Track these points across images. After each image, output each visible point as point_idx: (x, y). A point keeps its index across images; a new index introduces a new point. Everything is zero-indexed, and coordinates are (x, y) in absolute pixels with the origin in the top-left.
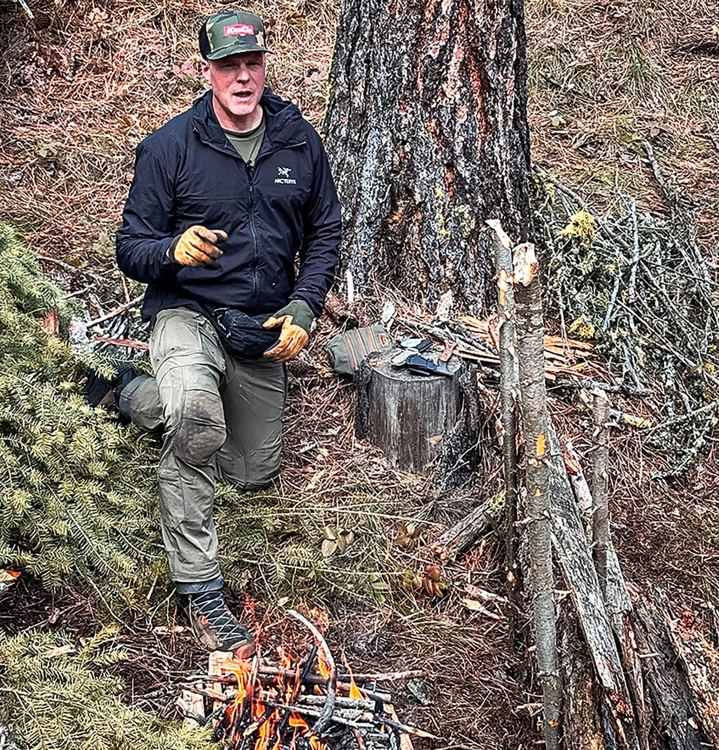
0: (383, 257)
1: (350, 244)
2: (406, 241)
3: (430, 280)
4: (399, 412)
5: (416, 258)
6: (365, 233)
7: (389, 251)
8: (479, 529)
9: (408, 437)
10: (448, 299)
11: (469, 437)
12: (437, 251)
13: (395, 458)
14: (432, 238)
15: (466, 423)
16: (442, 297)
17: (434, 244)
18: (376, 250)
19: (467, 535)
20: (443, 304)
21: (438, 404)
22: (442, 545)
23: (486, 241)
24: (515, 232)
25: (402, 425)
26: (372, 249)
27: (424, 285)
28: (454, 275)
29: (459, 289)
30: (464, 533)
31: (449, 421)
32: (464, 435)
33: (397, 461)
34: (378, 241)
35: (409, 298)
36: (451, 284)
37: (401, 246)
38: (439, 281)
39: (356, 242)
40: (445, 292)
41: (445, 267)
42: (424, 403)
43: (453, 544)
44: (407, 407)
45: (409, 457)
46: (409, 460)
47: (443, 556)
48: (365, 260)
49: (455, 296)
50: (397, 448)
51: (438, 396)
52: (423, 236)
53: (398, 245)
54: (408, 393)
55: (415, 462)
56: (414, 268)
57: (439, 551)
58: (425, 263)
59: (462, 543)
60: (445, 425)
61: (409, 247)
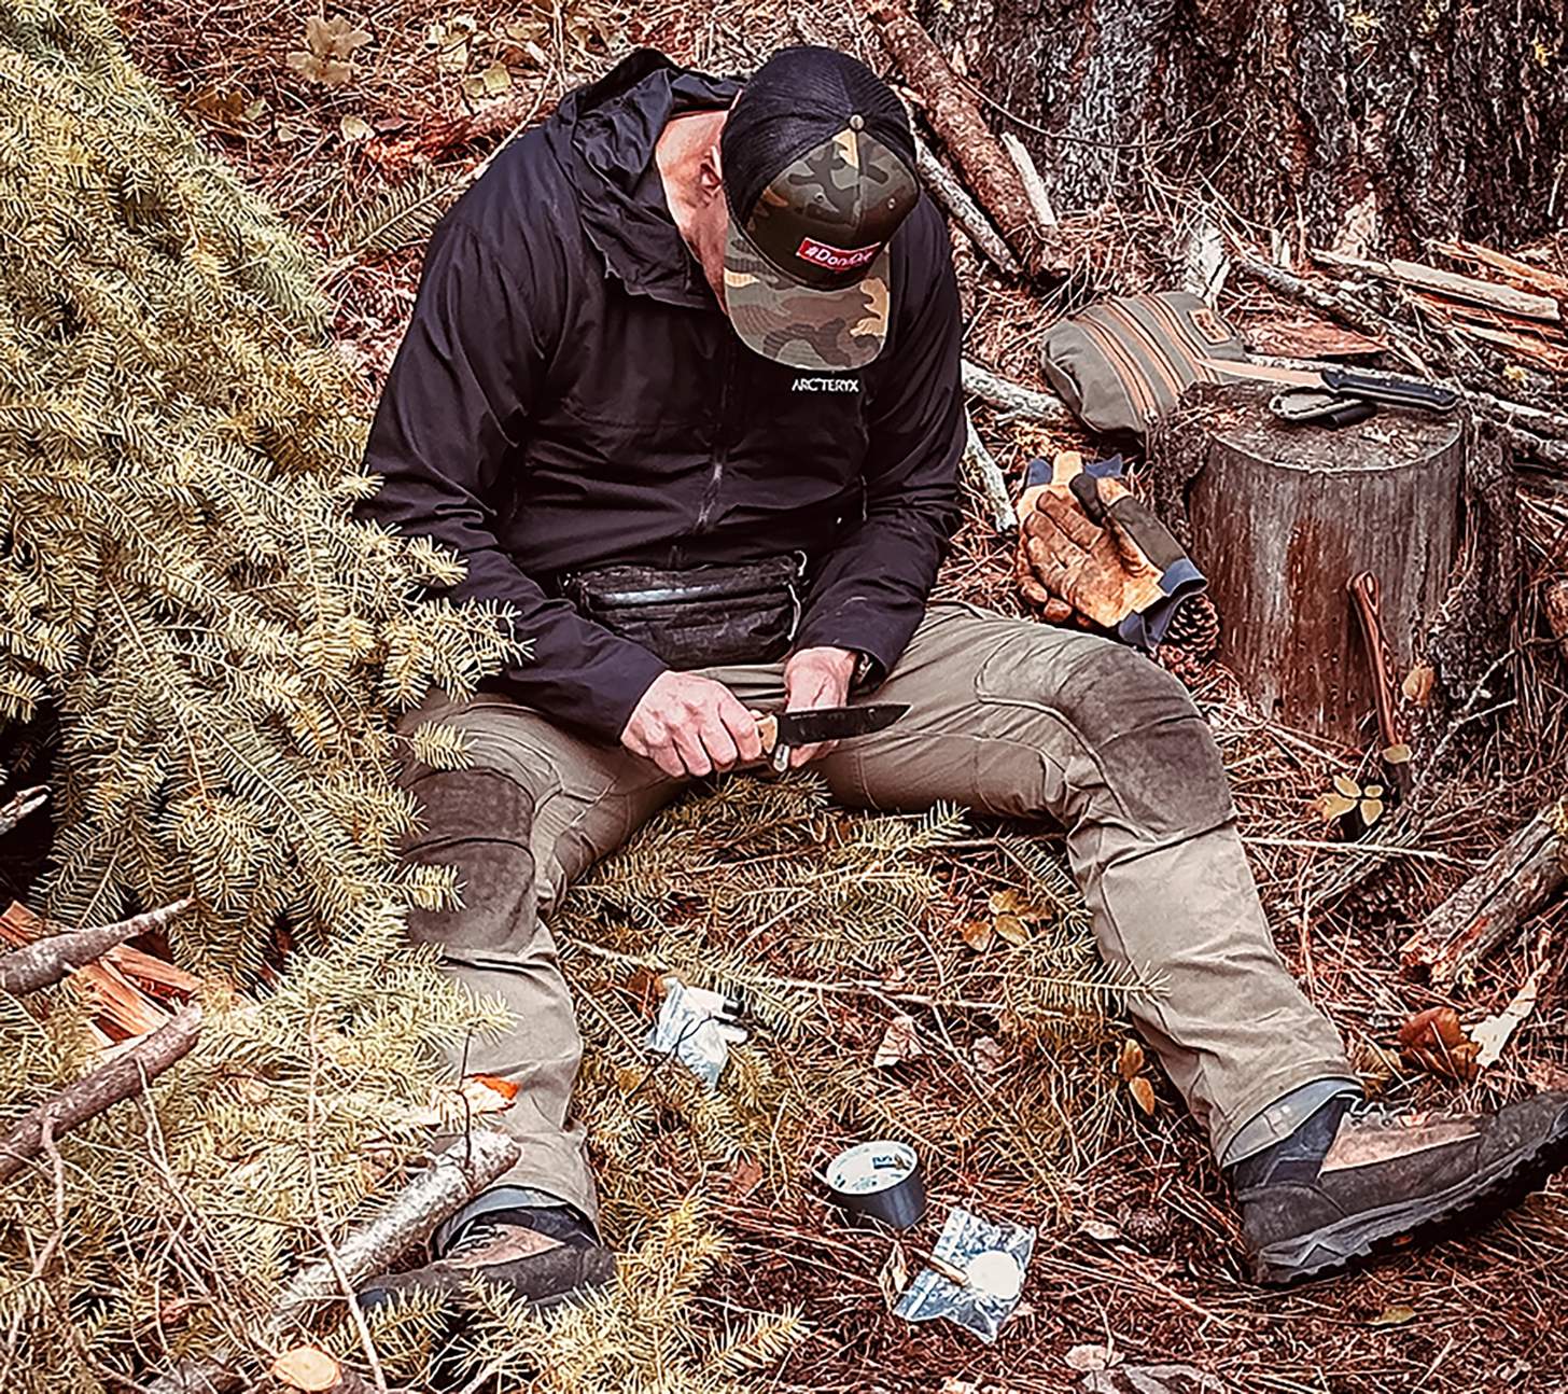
0: (1178, 96)
1: (1075, 57)
2: (1250, 48)
3: (1317, 163)
4: (1293, 561)
5: (1275, 99)
6: (1126, 24)
7: (1195, 80)
8: (1530, 895)
9: (1315, 632)
10: (1364, 218)
11: (1489, 631)
12: (1341, 78)
13: (1271, 694)
14: (1326, 43)
15: (1481, 593)
16: (1348, 215)
17: (1333, 59)
18: (1155, 77)
19: (1501, 913)
20: (1351, 236)
21: (1406, 537)
22: (1433, 943)
23: (1475, 48)
24: (1552, 20)
25: (1298, 600)
26: (1145, 72)
27: (1297, 180)
28: (1387, 150)
29: (1398, 191)
30: (1492, 908)
31: (1431, 586)
32: (1476, 627)
33: (1278, 703)
34: (1161, 47)
35: (1250, 217)
36: (1375, 178)
37: (1230, 63)
38: (1344, 168)
39: (1097, 52)
40: (1359, 201)
41: (1361, 126)
42: (1368, 536)
43: (1466, 937)
44: (1316, 550)
45: (1313, 690)
46: (1312, 700)
47: (1438, 973)
48: (1124, 105)
49: (1387, 212)
50: (1280, 667)
51: (1405, 516)
52: (1299, 34)
53: (1223, 61)
54: (1324, 509)
55: (1329, 704)
56: (1268, 128)
57: (1428, 960)
58: (1304, 116)
59: (1488, 936)
60: (1421, 599)
61: (1257, 66)
